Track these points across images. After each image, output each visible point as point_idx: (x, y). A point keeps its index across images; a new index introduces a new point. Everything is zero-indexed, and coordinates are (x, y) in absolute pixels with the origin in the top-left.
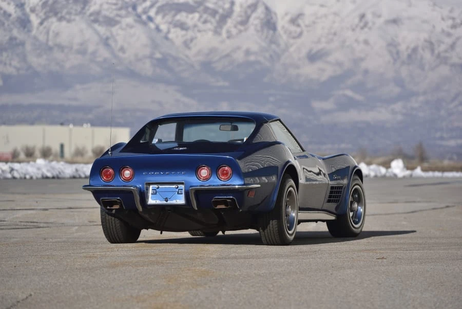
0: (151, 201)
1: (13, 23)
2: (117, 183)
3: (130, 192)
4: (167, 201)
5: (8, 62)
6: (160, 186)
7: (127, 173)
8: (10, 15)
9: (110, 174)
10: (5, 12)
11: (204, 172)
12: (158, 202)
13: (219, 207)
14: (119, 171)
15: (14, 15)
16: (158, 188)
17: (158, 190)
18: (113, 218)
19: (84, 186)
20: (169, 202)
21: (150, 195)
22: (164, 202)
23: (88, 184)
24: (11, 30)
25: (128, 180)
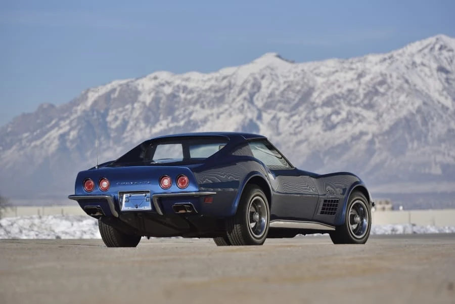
0: (124, 208)
1: (450, 116)
2: (96, 193)
3: (105, 200)
4: (137, 208)
5: (446, 152)
6: (132, 195)
7: (105, 184)
8: (447, 109)
9: (91, 186)
10: (443, 106)
11: (166, 182)
12: (130, 209)
13: (180, 212)
14: (98, 182)
15: (451, 109)
16: (130, 196)
17: (130, 198)
18: (107, 226)
19: (70, 196)
20: (139, 209)
21: (124, 203)
22: (135, 209)
23: (74, 194)
24: (448, 122)
25: (106, 190)
